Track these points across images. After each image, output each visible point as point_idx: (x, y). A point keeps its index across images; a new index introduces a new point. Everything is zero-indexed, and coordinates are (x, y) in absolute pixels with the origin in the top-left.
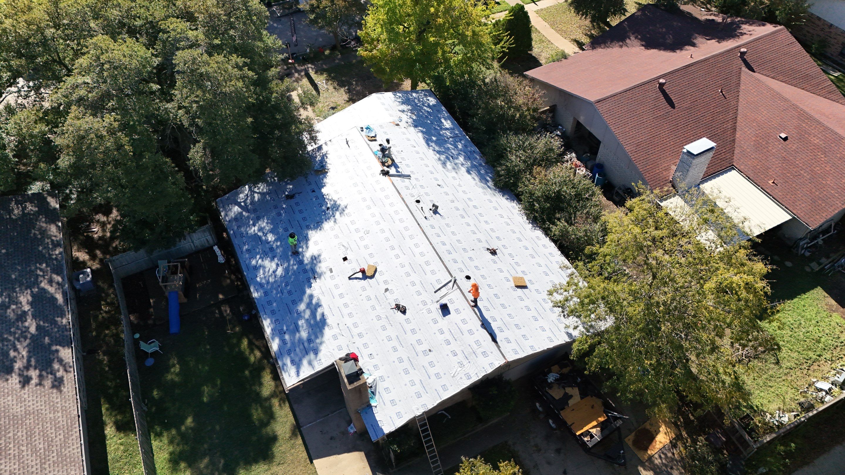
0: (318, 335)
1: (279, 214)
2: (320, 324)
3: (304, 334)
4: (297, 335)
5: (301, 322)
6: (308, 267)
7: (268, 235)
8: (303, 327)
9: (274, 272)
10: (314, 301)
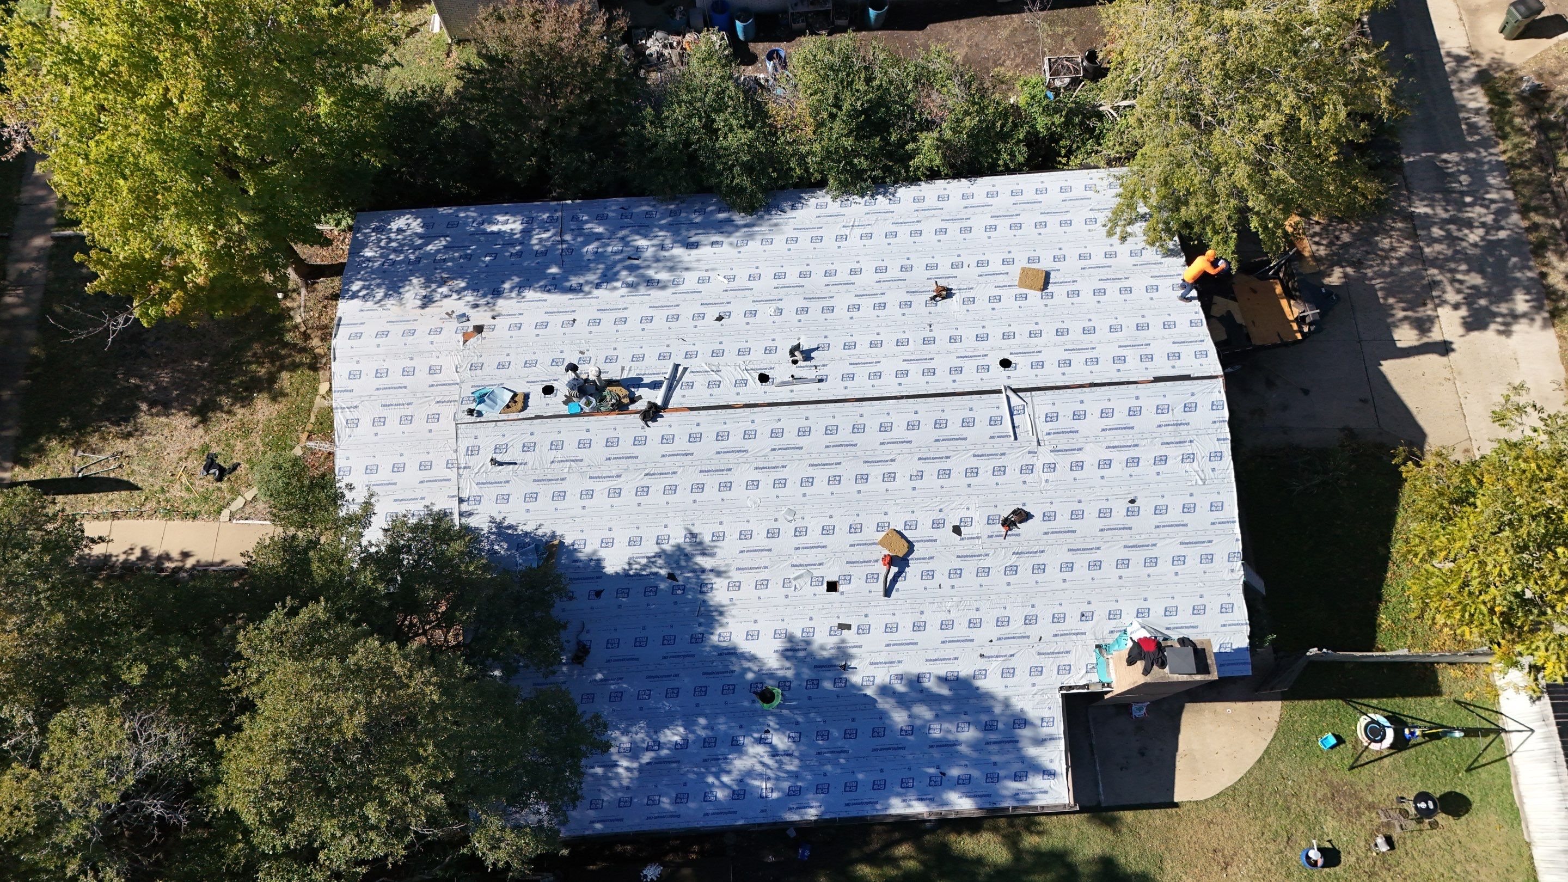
0: (985, 704)
1: (618, 696)
2: (963, 692)
3: (968, 734)
4: (963, 749)
5: (936, 732)
6: (807, 673)
7: (663, 739)
8: (949, 731)
9: (774, 753)
10: (900, 687)
